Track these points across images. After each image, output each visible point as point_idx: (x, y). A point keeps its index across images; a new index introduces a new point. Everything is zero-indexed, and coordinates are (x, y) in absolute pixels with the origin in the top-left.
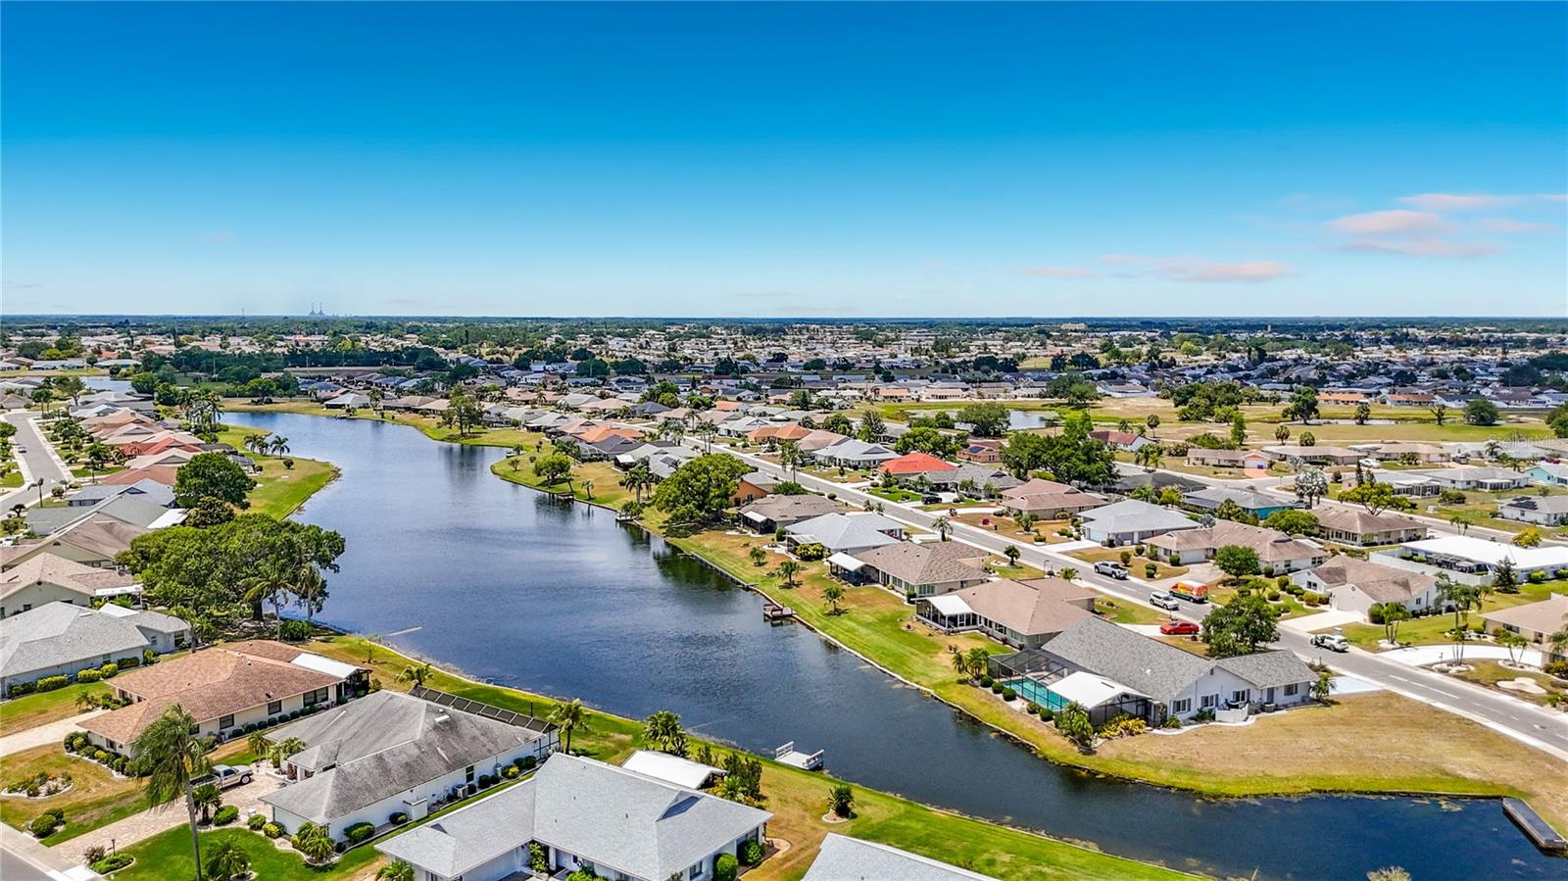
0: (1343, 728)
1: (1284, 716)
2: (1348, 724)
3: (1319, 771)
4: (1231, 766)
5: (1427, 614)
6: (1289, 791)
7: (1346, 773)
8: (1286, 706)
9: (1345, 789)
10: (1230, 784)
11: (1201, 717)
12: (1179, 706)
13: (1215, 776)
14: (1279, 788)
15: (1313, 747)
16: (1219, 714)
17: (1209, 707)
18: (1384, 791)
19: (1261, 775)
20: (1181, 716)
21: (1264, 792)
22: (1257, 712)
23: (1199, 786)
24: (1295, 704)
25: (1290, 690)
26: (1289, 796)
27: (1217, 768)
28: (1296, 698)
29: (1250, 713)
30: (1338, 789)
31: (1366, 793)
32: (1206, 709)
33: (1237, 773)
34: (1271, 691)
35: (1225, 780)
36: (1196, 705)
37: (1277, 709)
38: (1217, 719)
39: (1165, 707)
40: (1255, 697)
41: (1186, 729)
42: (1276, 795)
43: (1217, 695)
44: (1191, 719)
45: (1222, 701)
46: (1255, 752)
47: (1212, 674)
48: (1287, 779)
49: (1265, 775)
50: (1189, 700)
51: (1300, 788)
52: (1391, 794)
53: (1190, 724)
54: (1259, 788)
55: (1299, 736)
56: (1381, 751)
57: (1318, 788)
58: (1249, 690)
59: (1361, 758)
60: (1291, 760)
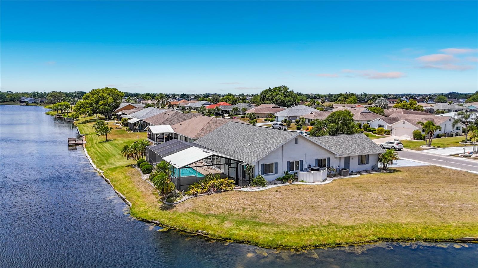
0: (406, 185)
1: (358, 178)
2: (410, 182)
3: (385, 219)
4: (297, 216)
5: (445, 136)
6: (353, 240)
7: (413, 221)
8: (359, 172)
9: (414, 236)
10: (291, 234)
11: (285, 179)
12: (268, 168)
13: (278, 226)
14: (343, 237)
15: (380, 198)
16: (302, 175)
17: (295, 171)
18: (455, 238)
19: (326, 224)
20: (267, 178)
21: (326, 242)
22: (335, 176)
23: (257, 237)
24: (367, 171)
25: (363, 159)
26: (352, 245)
27: (281, 218)
28: (368, 166)
29: (328, 176)
30: (406, 236)
31: (436, 241)
32: (291, 172)
33: (301, 223)
34: (347, 160)
35: (286, 230)
36: (283, 168)
37: (352, 173)
38: (300, 179)
39: (253, 168)
40: (334, 164)
41: (270, 187)
42: (339, 245)
43: (302, 161)
44: (278, 180)
45: (305, 166)
46: (325, 204)
47: (296, 142)
48: (353, 228)
49: (330, 224)
50: (276, 164)
51: (366, 236)
52: (463, 241)
53: (275, 183)
54: (321, 238)
55: (368, 190)
56: (443, 201)
57: (387, 236)
58: (329, 159)
59: (425, 206)
60: (359, 210)
